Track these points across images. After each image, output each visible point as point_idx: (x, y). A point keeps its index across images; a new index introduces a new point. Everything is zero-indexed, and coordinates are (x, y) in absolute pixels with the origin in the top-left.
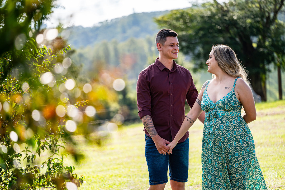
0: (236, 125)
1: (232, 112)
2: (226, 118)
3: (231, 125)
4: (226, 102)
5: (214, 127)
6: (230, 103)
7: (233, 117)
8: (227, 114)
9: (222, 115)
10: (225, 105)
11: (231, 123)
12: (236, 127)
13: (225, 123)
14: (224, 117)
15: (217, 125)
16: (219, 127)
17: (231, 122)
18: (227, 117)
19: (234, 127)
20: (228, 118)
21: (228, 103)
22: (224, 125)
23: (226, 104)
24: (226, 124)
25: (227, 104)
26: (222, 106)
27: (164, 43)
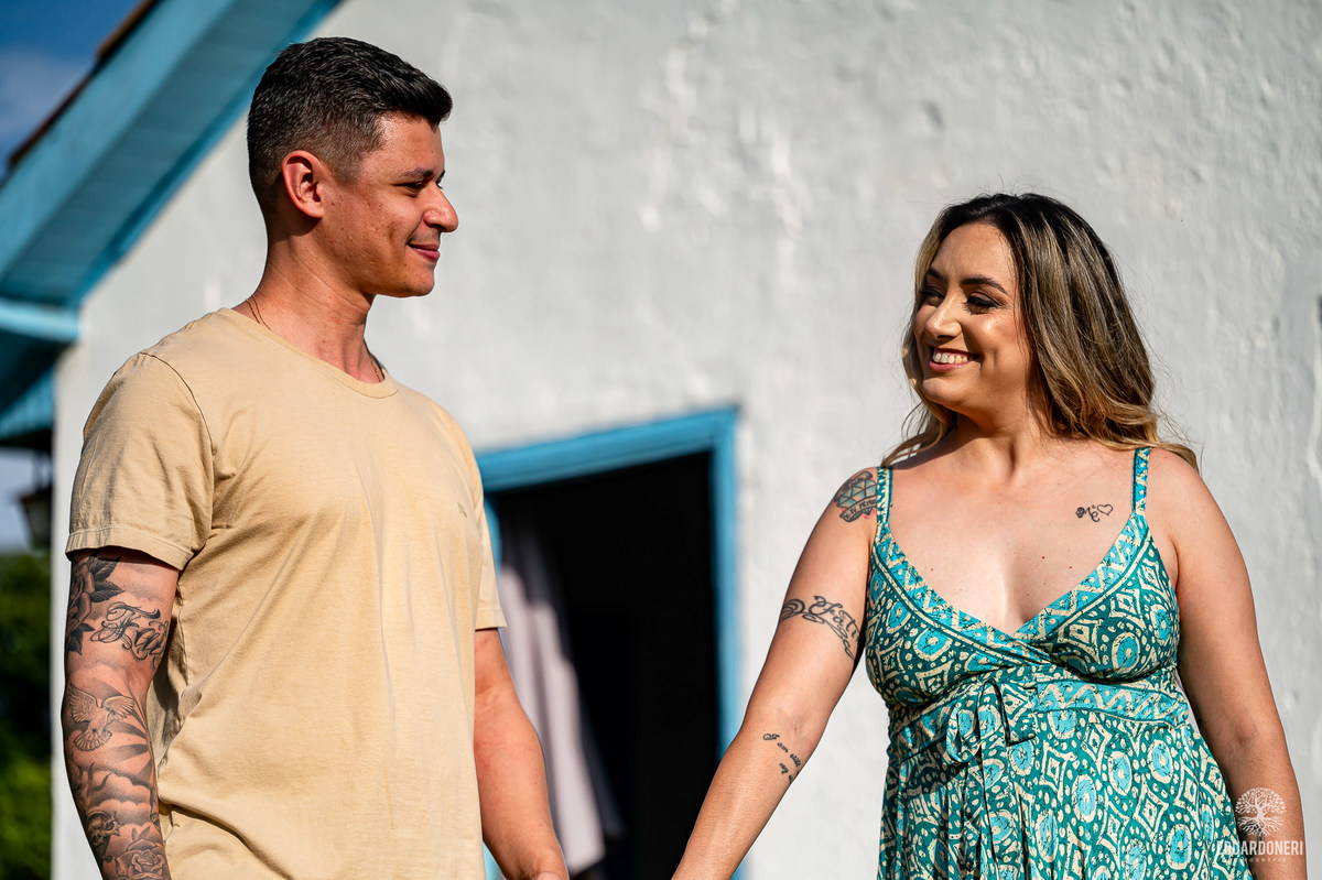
0: (1178, 786)
1: (1146, 691)
2: (1108, 736)
3: (1144, 787)
4: (1121, 615)
5: (1030, 798)
6: (1145, 619)
7: (1149, 729)
8: (1112, 702)
9: (1078, 710)
10: (1112, 637)
11: (1146, 770)
12: (1183, 798)
13: (1107, 772)
14: (1092, 726)
15: (1051, 780)
16: (1068, 800)
17: (1143, 763)
18: (1115, 723)
19: (1169, 800)
20: (1123, 735)
21: (1134, 620)
22: (1099, 785)
23: (1119, 631)
24: (1111, 774)
25: (1127, 630)
26: (1090, 645)
27: (361, 159)
